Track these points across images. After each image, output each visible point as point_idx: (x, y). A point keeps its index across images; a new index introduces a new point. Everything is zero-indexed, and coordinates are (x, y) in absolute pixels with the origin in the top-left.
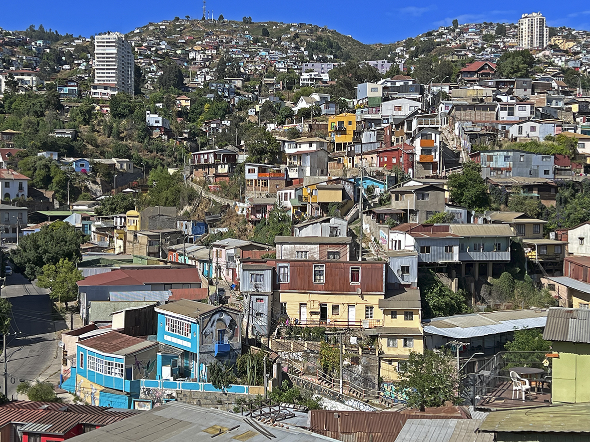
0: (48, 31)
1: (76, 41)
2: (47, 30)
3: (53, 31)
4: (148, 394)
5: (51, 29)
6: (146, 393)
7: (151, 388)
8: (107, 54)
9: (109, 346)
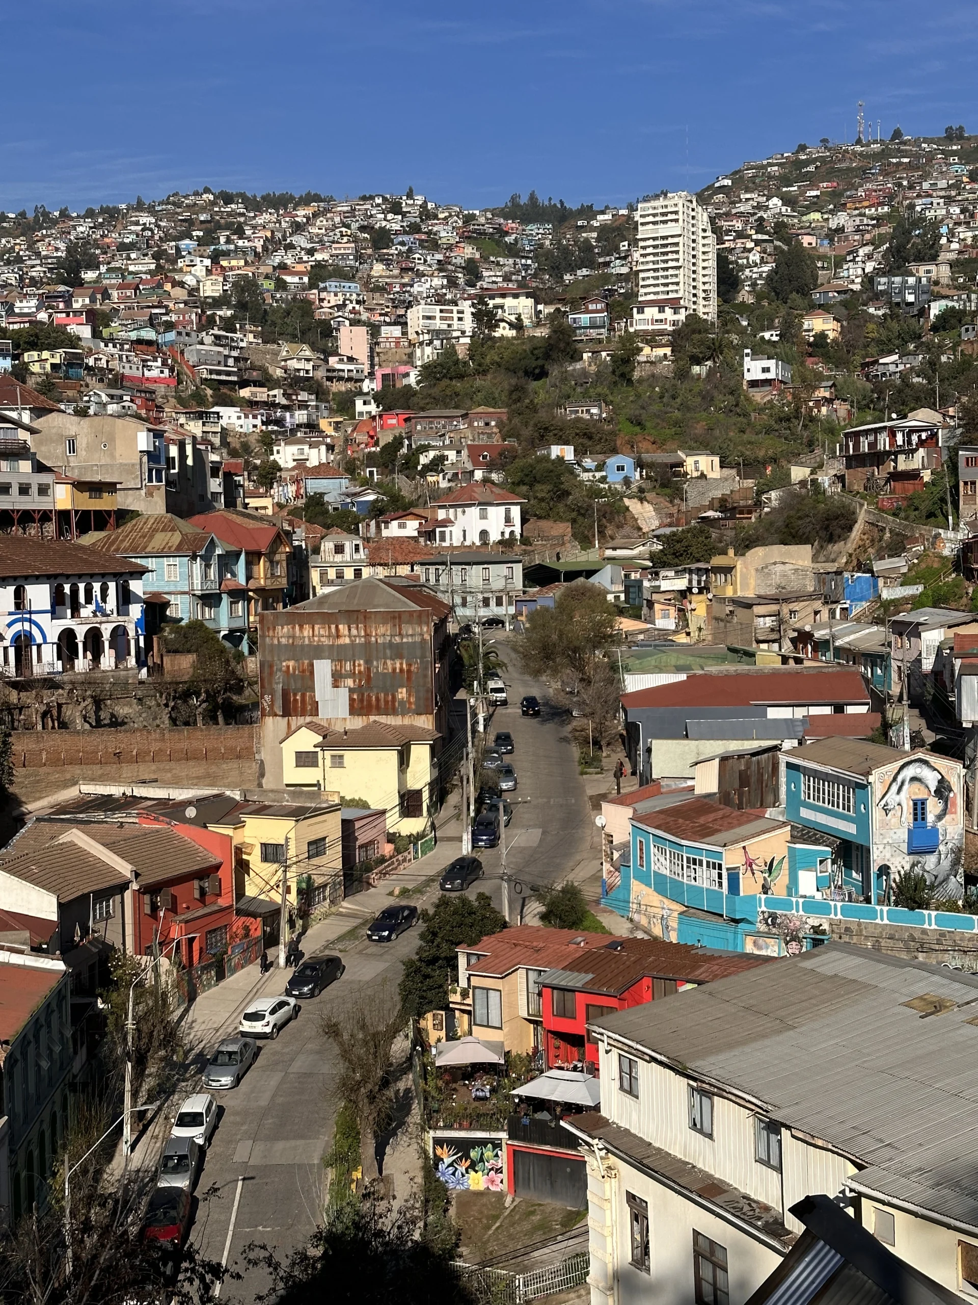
0: (546, 203)
1: (600, 217)
2: (543, 200)
3: (556, 202)
4: (774, 924)
5: (550, 199)
6: (769, 921)
7: (779, 912)
8: (663, 238)
9: (693, 827)
